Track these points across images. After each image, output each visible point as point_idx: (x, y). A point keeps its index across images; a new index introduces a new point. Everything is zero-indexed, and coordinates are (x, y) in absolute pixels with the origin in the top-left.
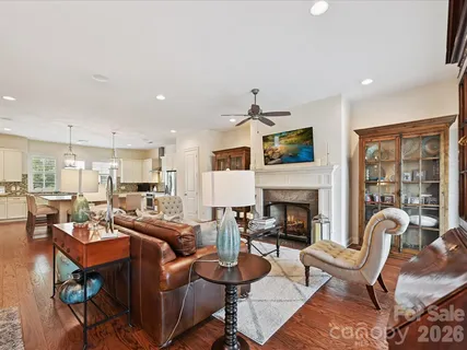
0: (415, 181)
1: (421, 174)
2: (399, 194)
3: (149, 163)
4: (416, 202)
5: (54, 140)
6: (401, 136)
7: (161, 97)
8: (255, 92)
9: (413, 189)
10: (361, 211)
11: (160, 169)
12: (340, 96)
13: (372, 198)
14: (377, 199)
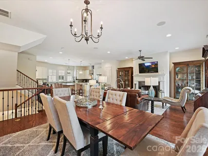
0: (192, 79)
1: (194, 77)
2: (187, 83)
3: (88, 72)
4: (193, 86)
5: (53, 63)
6: (188, 65)
7: (109, 52)
8: (140, 51)
9: (192, 82)
10: (174, 89)
11: (93, 74)
12: (167, 52)
13: (178, 85)
14: (180, 85)
